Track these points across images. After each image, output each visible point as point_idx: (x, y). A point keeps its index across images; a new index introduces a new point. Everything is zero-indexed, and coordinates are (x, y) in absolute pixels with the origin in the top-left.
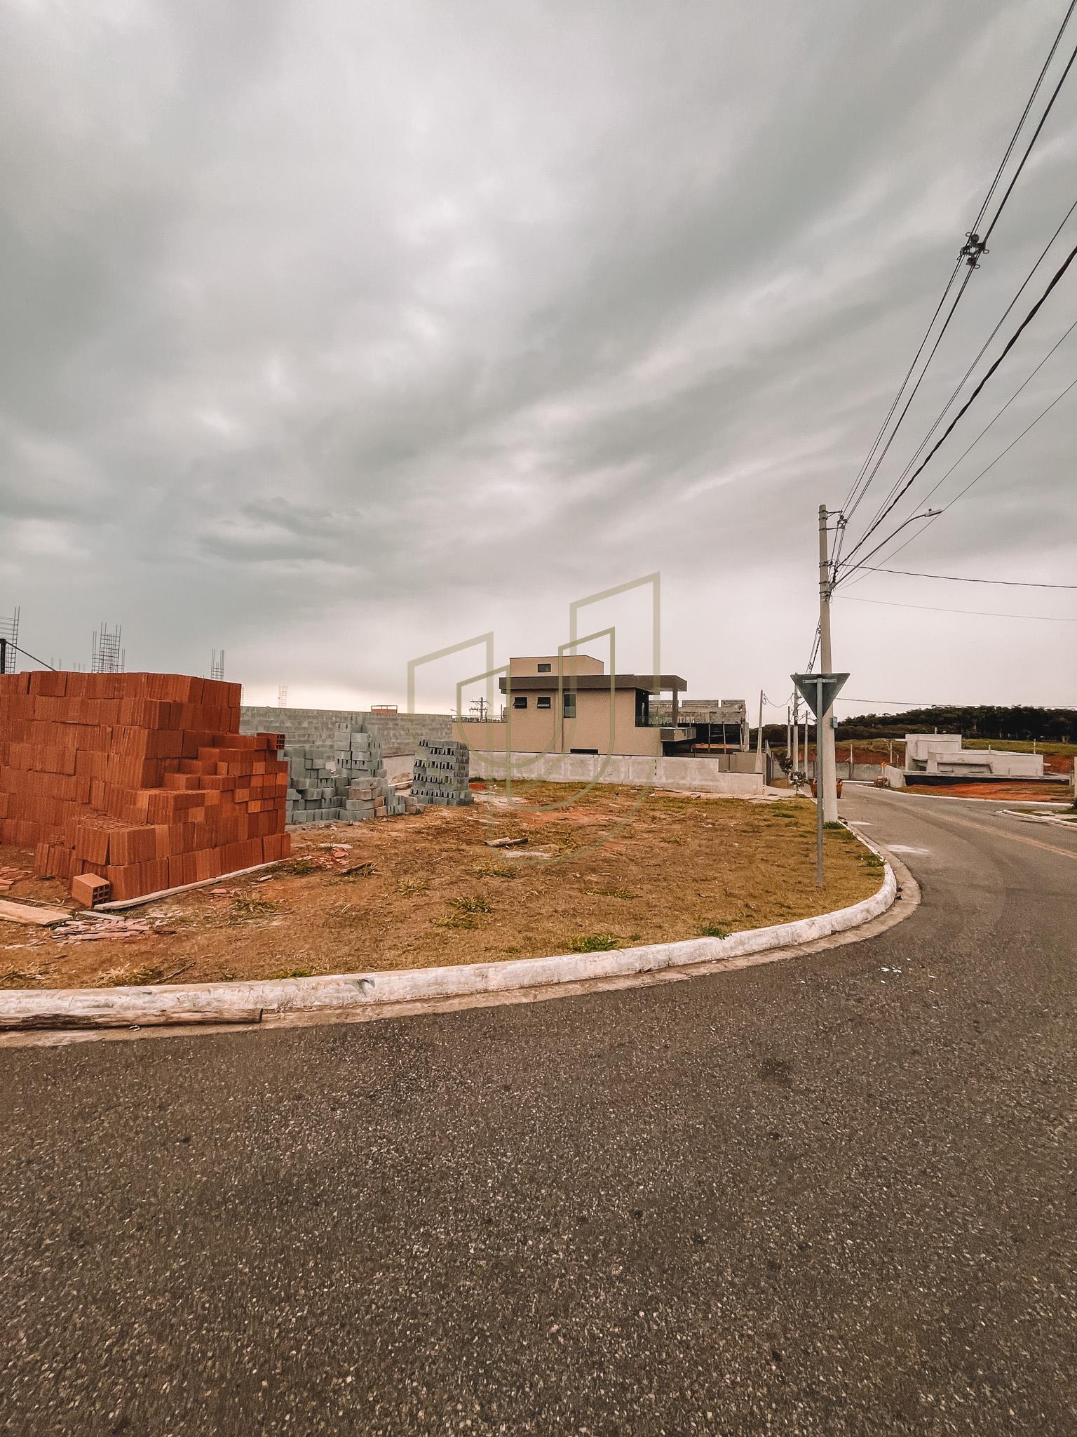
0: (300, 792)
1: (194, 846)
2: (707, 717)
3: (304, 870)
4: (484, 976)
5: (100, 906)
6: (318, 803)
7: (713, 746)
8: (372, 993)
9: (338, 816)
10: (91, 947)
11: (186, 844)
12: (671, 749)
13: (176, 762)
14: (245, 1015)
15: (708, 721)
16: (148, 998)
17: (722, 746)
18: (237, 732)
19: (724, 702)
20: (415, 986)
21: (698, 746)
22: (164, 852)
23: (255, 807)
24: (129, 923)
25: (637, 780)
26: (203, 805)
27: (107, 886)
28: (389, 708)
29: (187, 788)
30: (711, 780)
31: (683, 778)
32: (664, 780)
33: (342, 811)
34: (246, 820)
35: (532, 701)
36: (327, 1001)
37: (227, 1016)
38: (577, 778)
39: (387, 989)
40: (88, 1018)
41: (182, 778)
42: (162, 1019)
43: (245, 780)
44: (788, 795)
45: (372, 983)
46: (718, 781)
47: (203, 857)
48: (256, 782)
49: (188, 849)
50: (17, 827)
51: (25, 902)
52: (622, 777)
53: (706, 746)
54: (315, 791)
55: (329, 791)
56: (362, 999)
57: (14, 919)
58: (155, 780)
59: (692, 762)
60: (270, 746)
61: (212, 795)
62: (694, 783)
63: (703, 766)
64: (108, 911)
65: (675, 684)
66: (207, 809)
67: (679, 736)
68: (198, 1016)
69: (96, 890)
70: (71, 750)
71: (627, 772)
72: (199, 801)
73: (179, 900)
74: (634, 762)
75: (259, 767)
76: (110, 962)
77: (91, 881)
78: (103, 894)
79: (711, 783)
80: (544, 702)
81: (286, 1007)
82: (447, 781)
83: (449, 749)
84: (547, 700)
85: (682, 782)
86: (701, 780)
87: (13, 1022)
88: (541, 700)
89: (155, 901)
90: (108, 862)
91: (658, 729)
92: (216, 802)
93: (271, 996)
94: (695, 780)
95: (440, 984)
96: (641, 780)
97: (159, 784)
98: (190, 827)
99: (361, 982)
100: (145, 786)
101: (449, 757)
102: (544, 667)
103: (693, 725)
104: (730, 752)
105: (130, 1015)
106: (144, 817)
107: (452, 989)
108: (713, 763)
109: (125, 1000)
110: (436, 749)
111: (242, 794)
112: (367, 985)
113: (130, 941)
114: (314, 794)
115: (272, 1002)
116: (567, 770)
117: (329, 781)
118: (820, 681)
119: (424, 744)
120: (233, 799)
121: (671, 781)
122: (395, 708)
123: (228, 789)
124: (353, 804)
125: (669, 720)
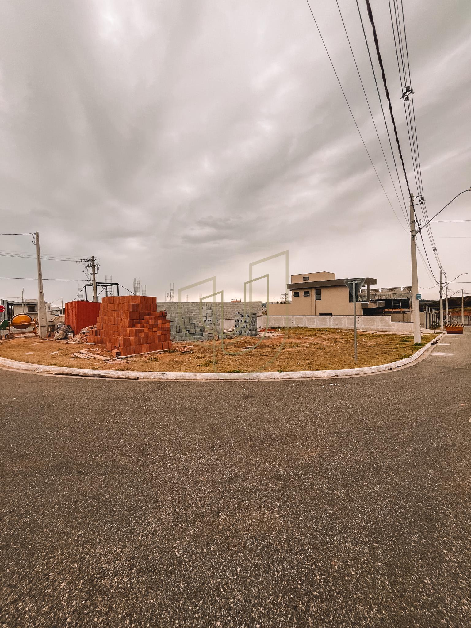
0: (187, 330)
1: (141, 343)
2: (392, 296)
3: (173, 351)
4: (196, 376)
5: (117, 357)
6: (194, 334)
7: (394, 310)
8: (165, 377)
9: (200, 339)
10: (111, 364)
11: (139, 342)
12: (367, 312)
13: (138, 320)
14: (134, 378)
15: (392, 298)
16: (116, 373)
17: (399, 310)
18: (156, 311)
19: (404, 288)
20: (177, 376)
21: (386, 310)
22: (133, 344)
23: (160, 333)
24: (122, 361)
25: (350, 327)
26: (143, 332)
27: (119, 352)
28: (237, 300)
29: (140, 327)
30: (387, 326)
31: (373, 325)
32: (363, 326)
33: (202, 337)
34: (157, 337)
35: (301, 293)
36: (155, 377)
37: (130, 377)
38: (322, 326)
39: (169, 376)
40: (104, 375)
41: (139, 325)
42: (118, 377)
43: (156, 325)
44: (428, 333)
45: (166, 374)
46: (391, 326)
47: (144, 346)
48: (159, 326)
49: (140, 344)
50: (106, 339)
51: (102, 356)
52: (343, 325)
53: (391, 310)
54: (193, 330)
55: (198, 331)
56: (163, 378)
57: (98, 358)
58: (132, 325)
59: (377, 318)
60: (163, 315)
61: (146, 329)
62: (378, 327)
63: (382, 320)
64: (119, 358)
65: (370, 281)
66: (144, 333)
67: (372, 305)
68: (125, 377)
69: (116, 353)
70: (116, 318)
71: (346, 323)
72: (142, 331)
73: (136, 357)
74: (348, 319)
75: (160, 321)
76: (113, 367)
77: (116, 351)
78: (118, 354)
79: (387, 328)
80: (307, 294)
81: (145, 378)
82: (246, 327)
83: (247, 315)
84: (308, 293)
85: (372, 327)
86: (381, 326)
87: (91, 375)
88: (305, 293)
89: (130, 357)
90: (119, 347)
91: (360, 303)
92: (147, 331)
93: (142, 375)
94: (378, 326)
95: (184, 376)
96: (352, 327)
97: (134, 327)
98: (140, 338)
99: (163, 374)
100: (130, 327)
101: (247, 318)
102: (305, 278)
103: (383, 300)
104: (404, 312)
105: (112, 375)
106: (129, 336)
107: (187, 378)
108: (388, 318)
109: (112, 373)
110: (243, 315)
111: (155, 329)
112: (164, 375)
113: (120, 364)
114: (192, 331)
115: (142, 376)
116: (317, 323)
117: (199, 327)
118: (354, 282)
119: (238, 313)
120: (153, 331)
121: (366, 327)
122: (240, 300)
123: (151, 328)
124: (205, 335)
125: (365, 299)
